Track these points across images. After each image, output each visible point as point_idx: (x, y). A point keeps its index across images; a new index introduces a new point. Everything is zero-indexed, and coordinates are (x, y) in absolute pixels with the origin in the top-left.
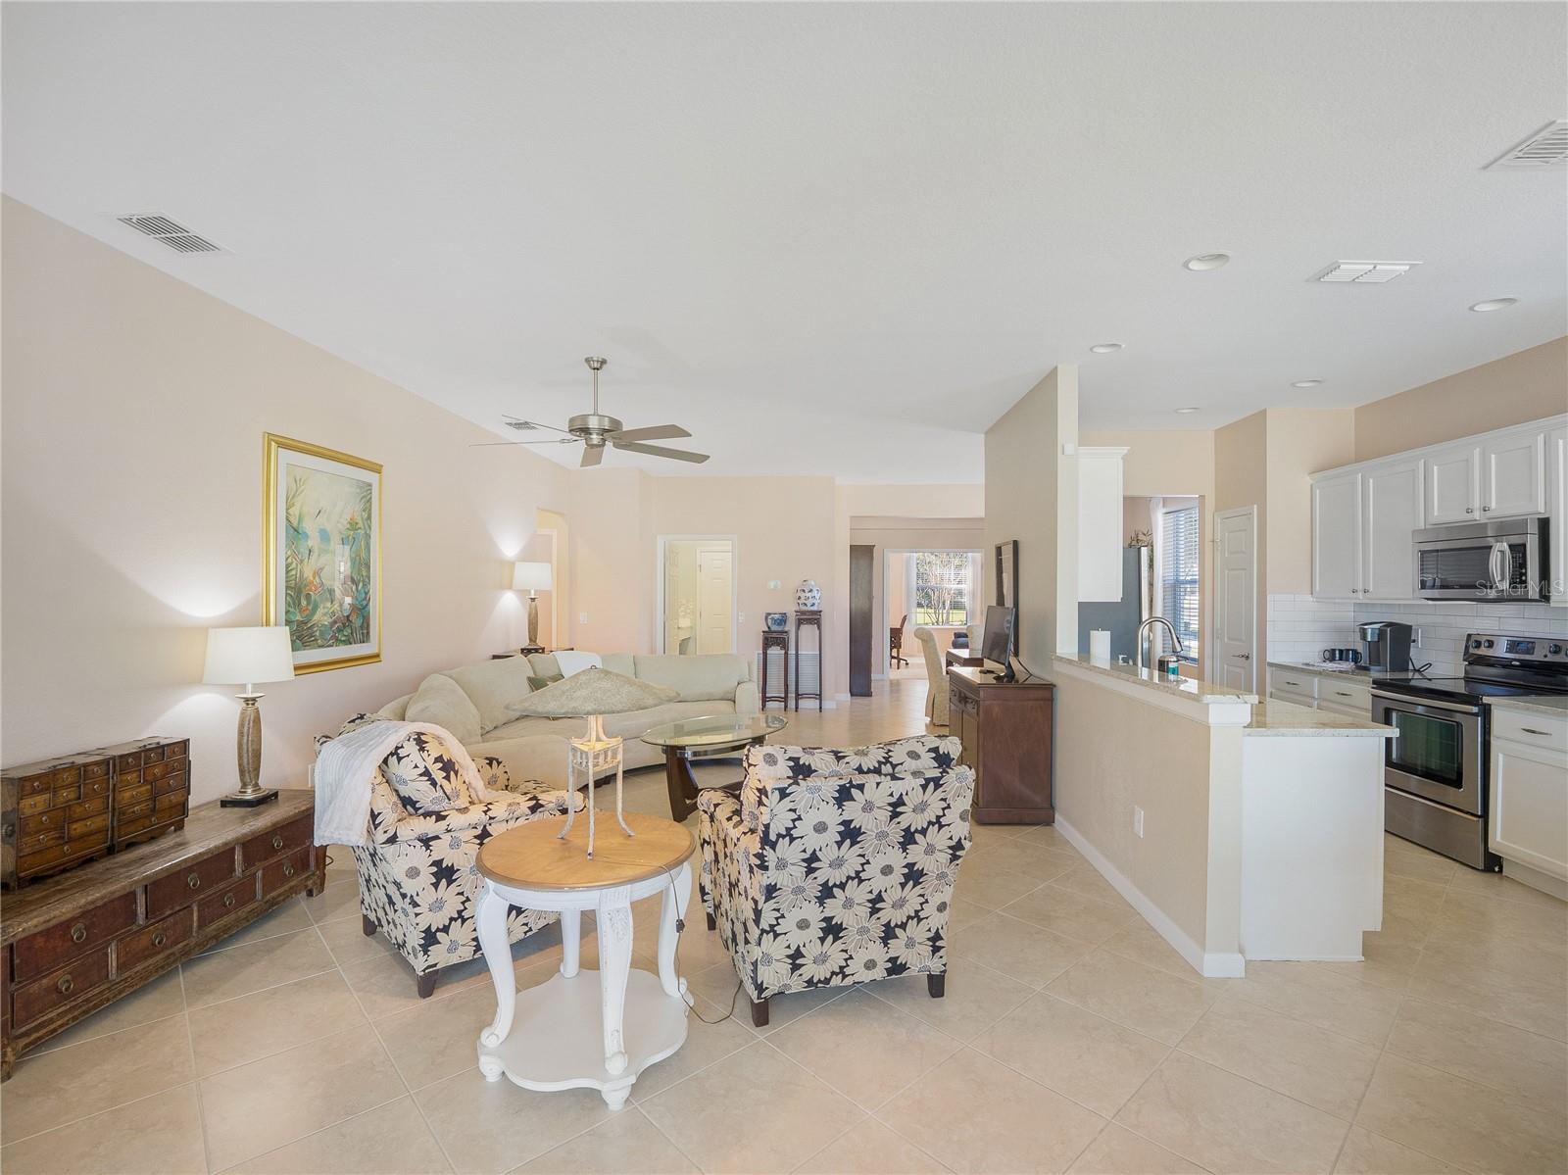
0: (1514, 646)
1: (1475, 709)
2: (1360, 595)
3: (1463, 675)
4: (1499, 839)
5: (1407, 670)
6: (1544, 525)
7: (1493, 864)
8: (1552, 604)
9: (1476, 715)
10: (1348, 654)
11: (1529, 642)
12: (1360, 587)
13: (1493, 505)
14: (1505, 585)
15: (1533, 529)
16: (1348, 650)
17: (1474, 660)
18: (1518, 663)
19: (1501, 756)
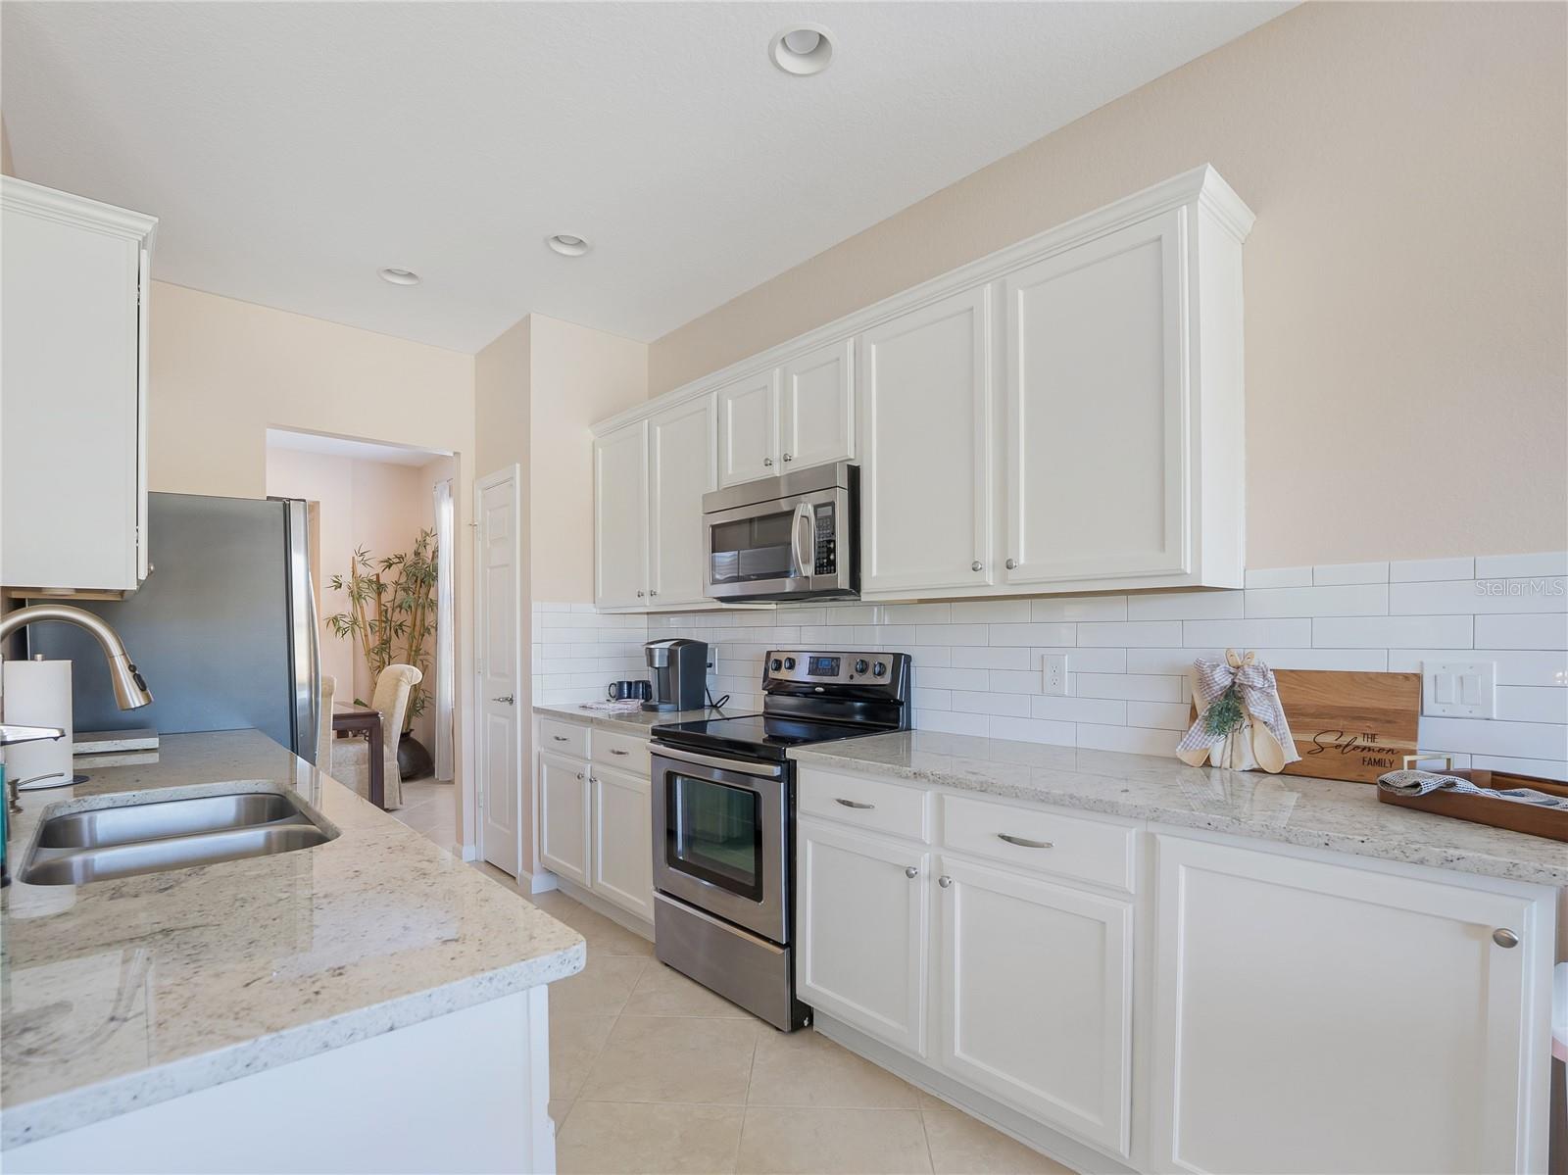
0: (817, 665)
1: (776, 771)
2: (647, 599)
3: (761, 710)
4: (809, 981)
5: (702, 706)
6: (854, 474)
7: (801, 1017)
8: (864, 597)
9: (777, 779)
10: (637, 688)
11: (833, 659)
12: (647, 590)
13: (795, 455)
14: (808, 570)
15: (842, 480)
16: (637, 682)
17: (775, 688)
18: (821, 689)
19: (810, 845)
